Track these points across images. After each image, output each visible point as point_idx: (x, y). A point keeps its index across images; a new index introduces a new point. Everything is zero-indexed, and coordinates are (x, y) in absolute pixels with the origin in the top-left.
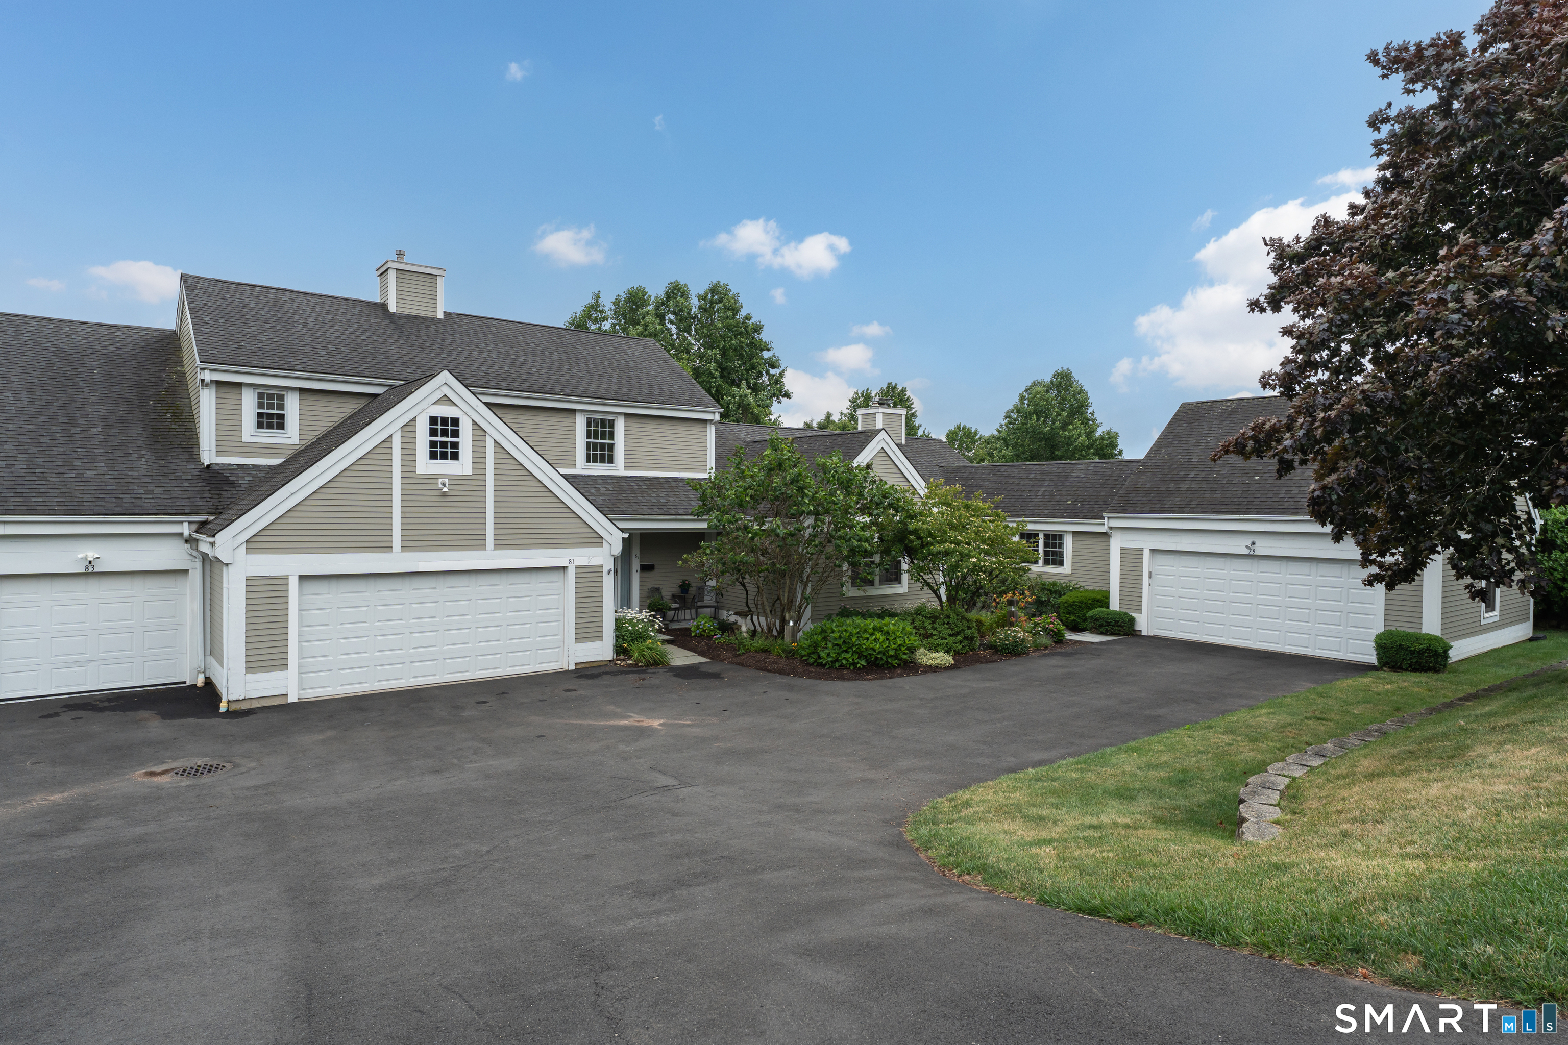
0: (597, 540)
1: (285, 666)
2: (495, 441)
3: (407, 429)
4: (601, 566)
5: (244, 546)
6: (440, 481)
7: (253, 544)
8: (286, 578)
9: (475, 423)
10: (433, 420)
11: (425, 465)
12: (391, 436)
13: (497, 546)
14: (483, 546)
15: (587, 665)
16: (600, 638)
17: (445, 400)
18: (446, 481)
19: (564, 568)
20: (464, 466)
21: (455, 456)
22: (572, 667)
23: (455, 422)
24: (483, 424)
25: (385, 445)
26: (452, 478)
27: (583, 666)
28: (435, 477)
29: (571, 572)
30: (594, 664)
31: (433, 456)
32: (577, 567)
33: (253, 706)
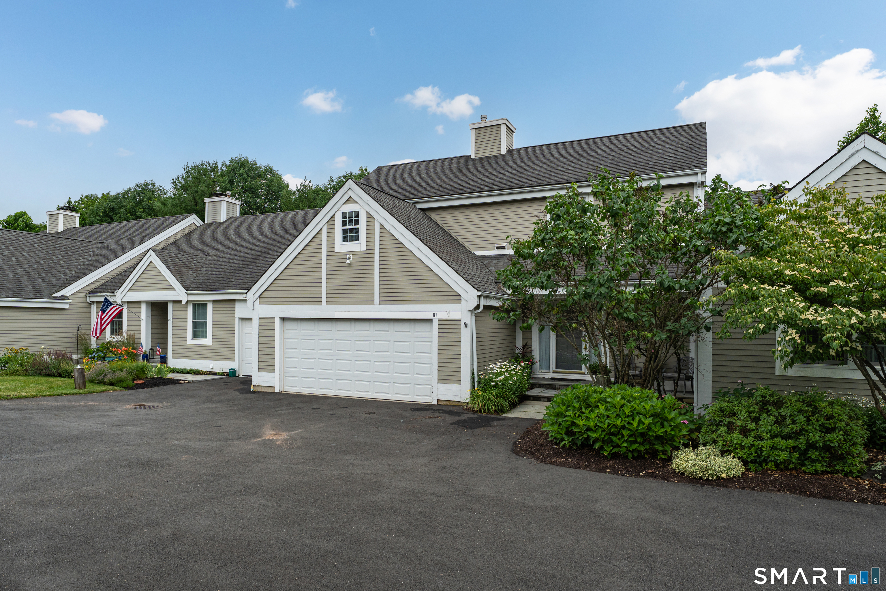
0: (456, 298)
1: (273, 370)
2: (381, 225)
3: (330, 223)
4: (460, 320)
5: (258, 299)
6: (348, 256)
7: (262, 298)
8: (274, 318)
9: (368, 213)
10: (344, 215)
11: (340, 246)
12: (321, 230)
13: (381, 302)
14: (372, 302)
15: (448, 403)
16: (458, 381)
17: (350, 200)
18: (351, 255)
19: (431, 320)
20: (361, 245)
21: (357, 239)
22: (435, 403)
23: (357, 214)
24: (372, 213)
25: (318, 235)
26: (354, 253)
27: (445, 403)
28: (344, 254)
29: (435, 323)
30: (454, 404)
31: (345, 239)
32: (439, 320)
33: (262, 391)
